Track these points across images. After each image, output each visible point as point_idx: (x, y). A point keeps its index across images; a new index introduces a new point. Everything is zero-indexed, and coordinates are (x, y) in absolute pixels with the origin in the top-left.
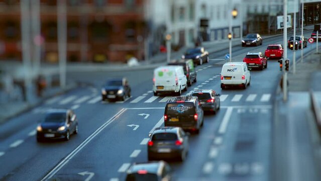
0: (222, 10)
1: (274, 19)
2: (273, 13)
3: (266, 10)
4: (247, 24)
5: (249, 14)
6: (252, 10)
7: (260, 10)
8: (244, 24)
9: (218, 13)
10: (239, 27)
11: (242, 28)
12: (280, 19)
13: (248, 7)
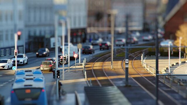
0: (10, 33)
1: (49, 40)
2: (47, 36)
3: (43, 34)
4: (28, 44)
5: (30, 37)
6: (32, 34)
7: (38, 34)
8: (26, 44)
9: (7, 35)
10: (23, 46)
11: (24, 46)
12: (52, 40)
13: (29, 32)
